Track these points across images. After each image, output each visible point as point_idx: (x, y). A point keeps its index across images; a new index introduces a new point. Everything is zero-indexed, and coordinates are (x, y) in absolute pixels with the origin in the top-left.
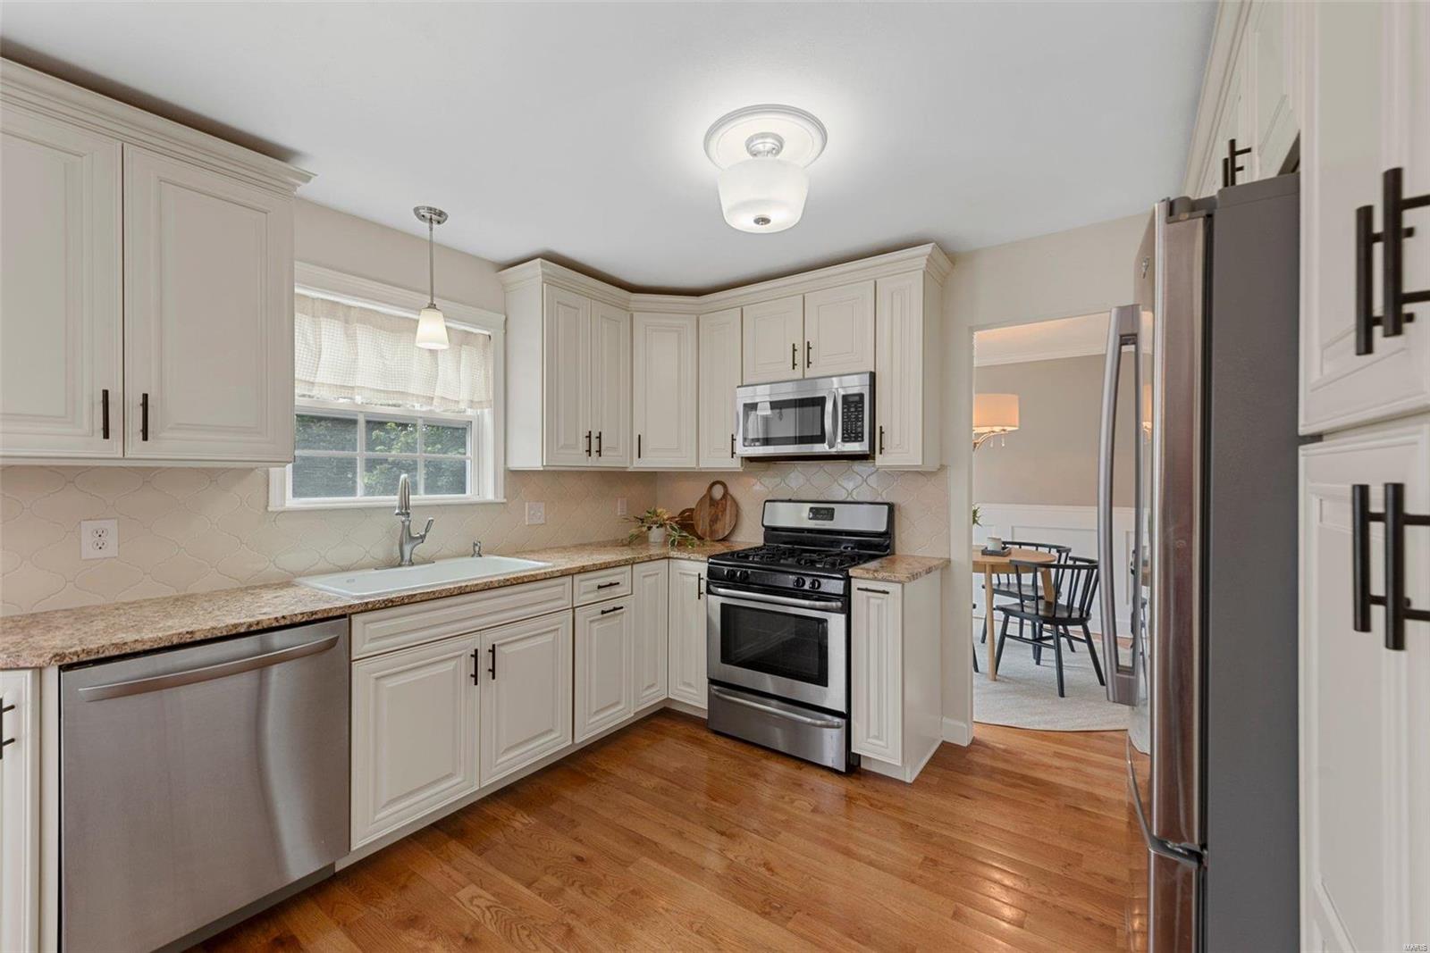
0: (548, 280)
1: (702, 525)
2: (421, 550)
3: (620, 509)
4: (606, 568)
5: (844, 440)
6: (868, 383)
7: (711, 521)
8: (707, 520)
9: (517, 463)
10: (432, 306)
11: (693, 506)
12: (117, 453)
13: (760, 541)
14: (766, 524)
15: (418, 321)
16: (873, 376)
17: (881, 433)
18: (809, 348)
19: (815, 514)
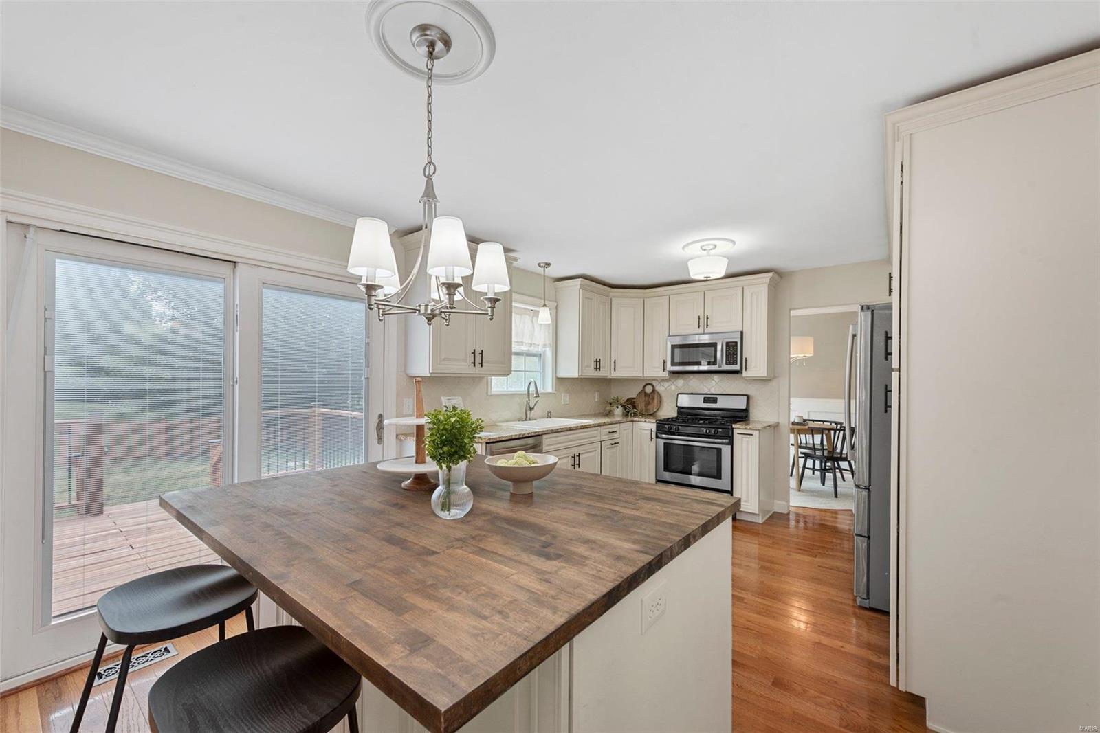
0: (582, 287)
1: (641, 405)
3: (597, 397)
4: (611, 424)
5: (727, 364)
6: (739, 337)
7: (646, 404)
8: (644, 404)
9: (562, 374)
10: (545, 305)
11: (635, 397)
13: (674, 414)
14: (679, 405)
15: (539, 311)
16: (742, 333)
17: (746, 361)
18: (707, 318)
19: (706, 400)
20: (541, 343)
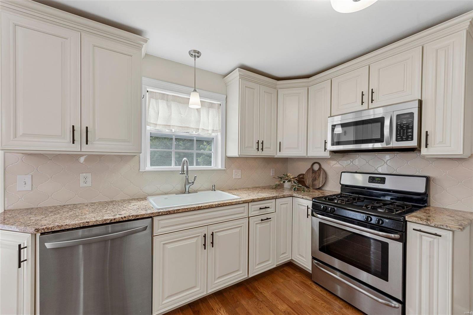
0: (241, 77)
1: (308, 182)
2: (193, 187)
3: (272, 173)
4: (264, 200)
5: (397, 140)
6: (417, 106)
7: (312, 180)
8: (311, 179)
9: (230, 154)
10: (195, 91)
11: (305, 173)
12: (78, 149)
13: (338, 191)
14: (342, 183)
16: (420, 102)
17: (427, 135)
18: (372, 92)
19: (372, 180)
20: (210, 128)
